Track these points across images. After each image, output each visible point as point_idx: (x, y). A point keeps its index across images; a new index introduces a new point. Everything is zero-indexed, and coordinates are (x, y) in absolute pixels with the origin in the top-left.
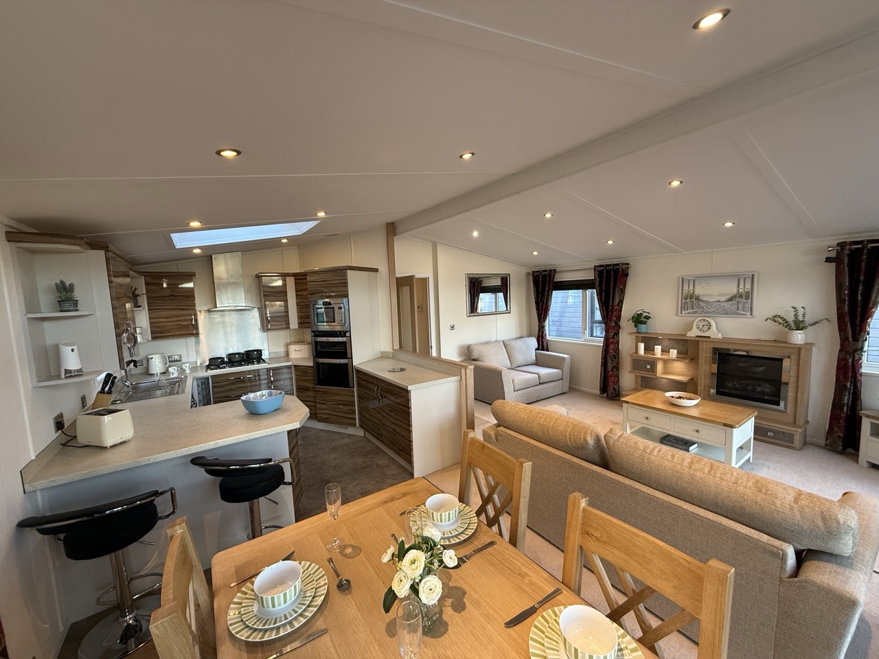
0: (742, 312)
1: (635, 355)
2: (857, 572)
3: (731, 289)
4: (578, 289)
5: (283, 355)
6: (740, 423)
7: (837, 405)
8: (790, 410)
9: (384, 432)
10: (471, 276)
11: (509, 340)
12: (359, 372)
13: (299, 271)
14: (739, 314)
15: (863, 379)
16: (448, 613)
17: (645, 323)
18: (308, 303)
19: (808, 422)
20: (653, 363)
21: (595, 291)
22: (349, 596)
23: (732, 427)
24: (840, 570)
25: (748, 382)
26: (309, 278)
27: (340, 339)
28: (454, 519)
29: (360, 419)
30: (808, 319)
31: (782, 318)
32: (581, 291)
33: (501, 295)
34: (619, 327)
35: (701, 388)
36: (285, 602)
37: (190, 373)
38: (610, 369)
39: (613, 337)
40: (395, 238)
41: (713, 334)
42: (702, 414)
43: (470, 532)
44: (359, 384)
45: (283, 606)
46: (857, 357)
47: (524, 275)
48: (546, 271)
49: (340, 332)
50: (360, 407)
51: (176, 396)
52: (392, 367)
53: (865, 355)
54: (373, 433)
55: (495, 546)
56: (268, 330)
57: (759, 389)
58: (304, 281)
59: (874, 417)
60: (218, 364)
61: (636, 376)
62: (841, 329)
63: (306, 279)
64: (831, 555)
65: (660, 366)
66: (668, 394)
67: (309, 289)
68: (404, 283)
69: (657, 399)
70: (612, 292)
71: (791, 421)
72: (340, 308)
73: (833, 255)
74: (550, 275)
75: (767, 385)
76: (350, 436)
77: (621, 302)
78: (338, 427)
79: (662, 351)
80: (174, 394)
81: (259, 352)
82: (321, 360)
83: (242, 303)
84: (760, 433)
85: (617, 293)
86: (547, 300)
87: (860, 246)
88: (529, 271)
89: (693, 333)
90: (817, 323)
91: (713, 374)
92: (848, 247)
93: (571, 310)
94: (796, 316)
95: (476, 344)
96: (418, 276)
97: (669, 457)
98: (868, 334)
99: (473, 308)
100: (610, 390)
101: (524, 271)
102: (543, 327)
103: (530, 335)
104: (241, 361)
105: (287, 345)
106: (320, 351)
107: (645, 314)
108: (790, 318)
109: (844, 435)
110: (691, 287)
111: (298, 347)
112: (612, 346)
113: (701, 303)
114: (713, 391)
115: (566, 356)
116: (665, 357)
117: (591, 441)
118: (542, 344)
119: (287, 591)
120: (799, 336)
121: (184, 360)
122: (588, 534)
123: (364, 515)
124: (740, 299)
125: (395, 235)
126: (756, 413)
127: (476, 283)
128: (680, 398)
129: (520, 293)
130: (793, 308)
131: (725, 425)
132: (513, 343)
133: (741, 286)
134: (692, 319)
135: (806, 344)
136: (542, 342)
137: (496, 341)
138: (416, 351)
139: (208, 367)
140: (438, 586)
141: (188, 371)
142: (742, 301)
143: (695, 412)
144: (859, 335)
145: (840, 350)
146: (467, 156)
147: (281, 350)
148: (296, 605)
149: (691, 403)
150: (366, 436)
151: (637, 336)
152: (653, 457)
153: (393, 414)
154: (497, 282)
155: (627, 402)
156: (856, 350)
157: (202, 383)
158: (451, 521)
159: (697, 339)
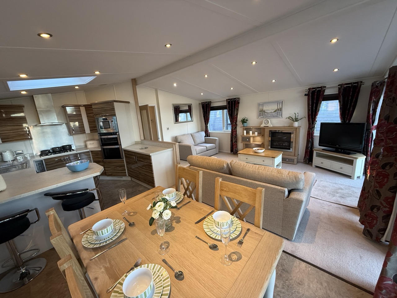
0: (279, 116)
1: (243, 136)
2: (304, 193)
3: (275, 107)
4: (220, 109)
5: (83, 147)
6: (277, 156)
7: (307, 147)
8: (293, 151)
9: (140, 176)
10: (174, 105)
11: (193, 133)
12: (125, 151)
13: (87, 104)
14: (278, 117)
15: (315, 137)
16: (174, 224)
17: (246, 122)
18: (94, 120)
19: (299, 155)
20: (249, 138)
21: (227, 110)
22: (134, 227)
23: (274, 158)
24: (299, 193)
25: (281, 142)
26: (93, 107)
27: (114, 136)
28: (174, 196)
29: (128, 173)
30: (299, 118)
31: (291, 117)
32: (222, 110)
33: (188, 114)
34: (237, 125)
35: (265, 146)
36: (108, 232)
37: (31, 159)
38: (234, 142)
39: (234, 129)
40: (136, 86)
41: (270, 125)
42: (265, 154)
43: (181, 200)
44: (126, 157)
45: (107, 234)
46: (313, 130)
47: (198, 104)
48: (207, 102)
49: (114, 133)
50: (127, 167)
51: (26, 169)
52: (141, 147)
53: (315, 129)
54: (135, 178)
55: (190, 203)
56: (73, 134)
57: (284, 144)
58: (91, 109)
59: (317, 150)
60: (47, 153)
61: (243, 144)
62: (309, 120)
63: (92, 107)
64: (298, 189)
65: (252, 139)
66: (254, 149)
67: (94, 112)
68: (144, 108)
69: (250, 151)
70: (233, 110)
71: (293, 155)
72: (112, 121)
73: (307, 93)
74: (209, 104)
75: (286, 143)
76: (124, 181)
77: (237, 114)
78: (118, 177)
79: (252, 133)
80: (24, 168)
81: (70, 146)
82: (105, 147)
83: (56, 121)
84: (284, 160)
85: (235, 110)
86: (208, 115)
87: (315, 90)
88: (200, 102)
89: (263, 125)
90: (302, 118)
91: (269, 141)
92: (311, 90)
93: (218, 119)
94: (295, 116)
95: (179, 136)
96: (150, 105)
97: (252, 167)
98: (316, 122)
99: (177, 120)
100: (234, 151)
101: (198, 102)
102: (207, 127)
103: (202, 131)
104: (60, 151)
105: (85, 142)
106: (103, 142)
107: (246, 119)
108: (294, 117)
109: (309, 157)
110: (262, 107)
111: (92, 142)
112: (234, 133)
113: (265, 113)
114: (269, 147)
115: (217, 138)
116: (253, 135)
117: (225, 166)
118: (207, 134)
119: (108, 228)
120: (296, 124)
121: (25, 153)
122: (222, 190)
123: (137, 202)
124: (278, 111)
125: (136, 85)
126: (282, 153)
127: (177, 108)
128: (258, 150)
129: (197, 112)
130: (295, 113)
131: (272, 157)
132: (195, 134)
133: (279, 106)
134: (262, 120)
135: (298, 127)
136: (207, 133)
137: (188, 134)
138: (152, 139)
139: (41, 155)
140: (170, 213)
141: (29, 158)
142: (279, 111)
143: (263, 154)
144: (314, 122)
145: (308, 128)
146: (168, 46)
147: (82, 144)
148: (112, 233)
149: (261, 151)
150: (132, 180)
151: (243, 128)
152: (246, 168)
153: (144, 167)
154: (187, 108)
155: (240, 153)
156: (313, 128)
157: (38, 164)
158: (173, 197)
159: (264, 127)
